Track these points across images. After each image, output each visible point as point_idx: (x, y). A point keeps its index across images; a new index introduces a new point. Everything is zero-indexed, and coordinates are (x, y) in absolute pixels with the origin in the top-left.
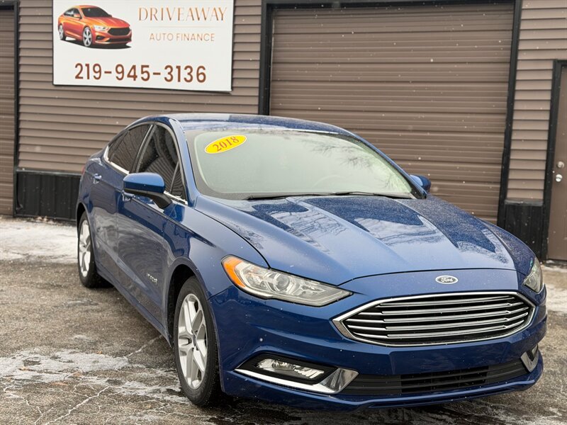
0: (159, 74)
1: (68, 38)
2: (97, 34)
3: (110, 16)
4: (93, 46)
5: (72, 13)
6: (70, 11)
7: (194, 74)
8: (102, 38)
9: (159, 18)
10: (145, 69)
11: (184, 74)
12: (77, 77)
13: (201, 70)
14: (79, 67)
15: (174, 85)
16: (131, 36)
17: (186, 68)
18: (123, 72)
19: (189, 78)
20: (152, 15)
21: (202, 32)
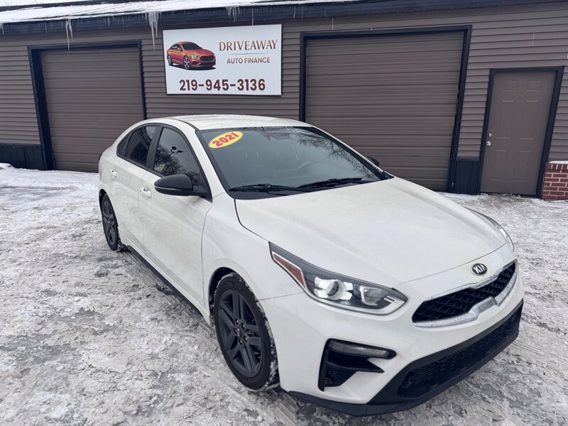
0: (235, 85)
1: (174, 64)
2: (193, 60)
3: (201, 48)
4: (191, 68)
5: (176, 47)
6: (174, 46)
7: (257, 84)
8: (196, 63)
9: (233, 48)
10: (225, 83)
11: (251, 85)
12: (182, 89)
14: (182, 82)
15: (244, 92)
16: (215, 61)
17: (251, 81)
18: (211, 85)
20: (228, 47)
21: (261, 57)
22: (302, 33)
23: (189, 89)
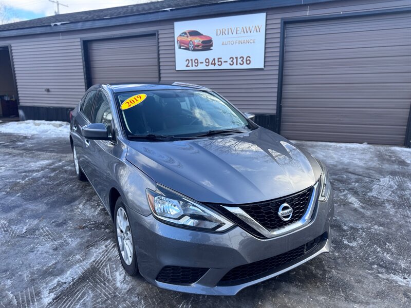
0: (227, 62)
1: (182, 47)
2: (196, 44)
3: (202, 35)
4: (194, 50)
5: (183, 35)
6: (182, 33)
7: (245, 60)
8: (198, 46)
9: (226, 33)
10: (219, 60)
11: (240, 61)
12: (187, 66)
13: (248, 58)
14: (188, 61)
15: (234, 67)
16: (212, 44)
17: (240, 58)
18: (209, 62)
19: (242, 63)
20: (223, 33)
21: (249, 39)
22: (282, 19)
23: (192, 66)
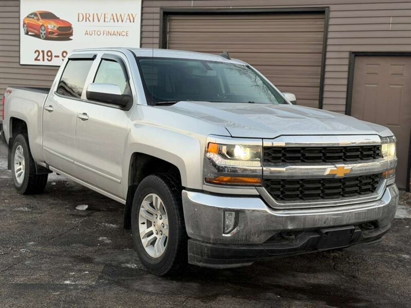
1: (30, 33)
2: (50, 30)
3: (58, 18)
4: (47, 39)
5: (33, 16)
6: (31, 14)
8: (52, 33)
9: (91, 20)
12: (36, 59)
14: (37, 53)
16: (72, 32)
20: (86, 18)
21: (120, 30)
22: (161, 8)
23: (43, 60)
